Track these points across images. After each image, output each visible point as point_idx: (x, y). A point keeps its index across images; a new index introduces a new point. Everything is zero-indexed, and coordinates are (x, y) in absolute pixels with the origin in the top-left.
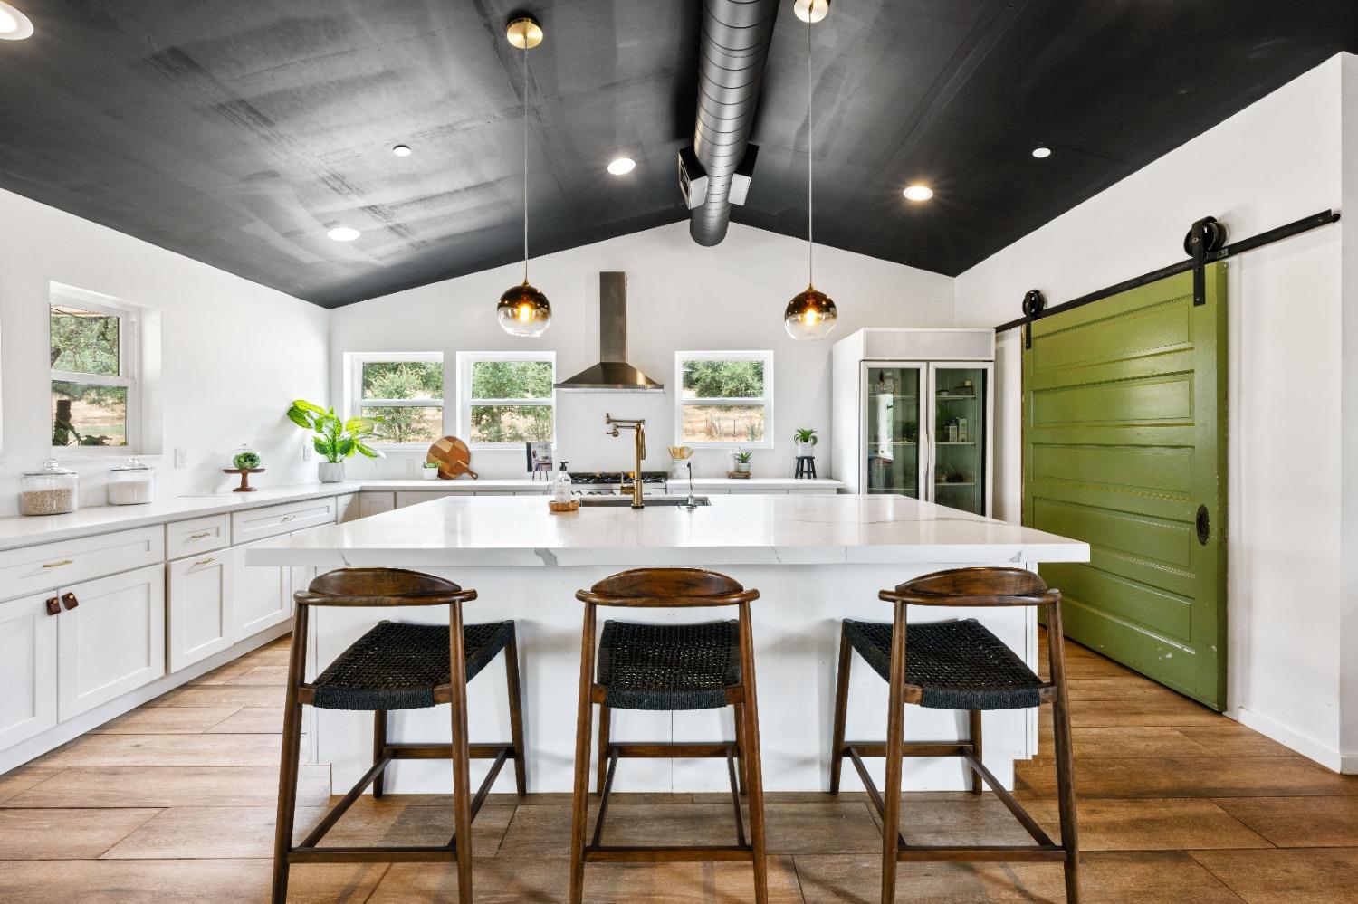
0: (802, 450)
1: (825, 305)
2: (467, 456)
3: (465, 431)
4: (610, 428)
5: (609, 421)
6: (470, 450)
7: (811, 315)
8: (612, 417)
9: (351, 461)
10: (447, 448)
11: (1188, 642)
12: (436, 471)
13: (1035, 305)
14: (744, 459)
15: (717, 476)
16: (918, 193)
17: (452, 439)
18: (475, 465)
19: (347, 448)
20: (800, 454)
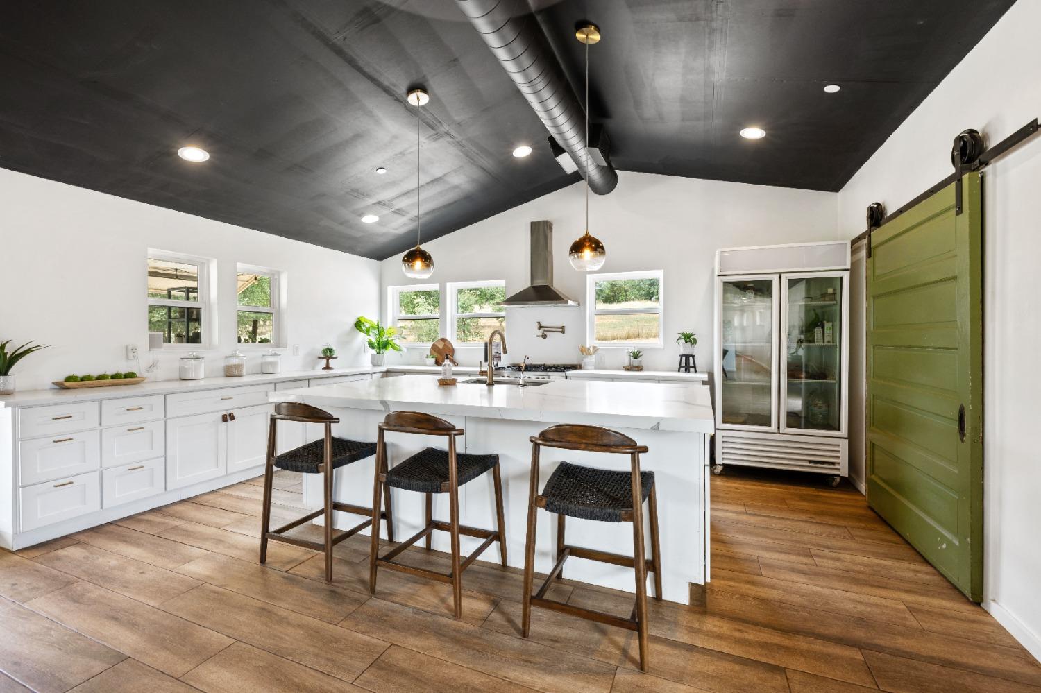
0: (683, 349)
1: (597, 246)
2: (452, 351)
3: (451, 335)
4: (540, 332)
5: (540, 327)
6: (454, 347)
7: (587, 253)
8: (543, 325)
9: (388, 353)
10: (441, 346)
11: (957, 534)
12: (433, 360)
13: (876, 216)
14: (636, 356)
15: (619, 369)
16: (753, 133)
17: (443, 340)
18: (458, 356)
19: (386, 345)
20: (682, 352)
